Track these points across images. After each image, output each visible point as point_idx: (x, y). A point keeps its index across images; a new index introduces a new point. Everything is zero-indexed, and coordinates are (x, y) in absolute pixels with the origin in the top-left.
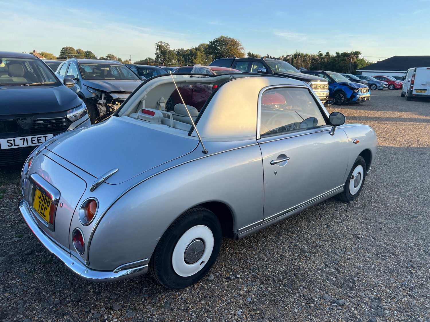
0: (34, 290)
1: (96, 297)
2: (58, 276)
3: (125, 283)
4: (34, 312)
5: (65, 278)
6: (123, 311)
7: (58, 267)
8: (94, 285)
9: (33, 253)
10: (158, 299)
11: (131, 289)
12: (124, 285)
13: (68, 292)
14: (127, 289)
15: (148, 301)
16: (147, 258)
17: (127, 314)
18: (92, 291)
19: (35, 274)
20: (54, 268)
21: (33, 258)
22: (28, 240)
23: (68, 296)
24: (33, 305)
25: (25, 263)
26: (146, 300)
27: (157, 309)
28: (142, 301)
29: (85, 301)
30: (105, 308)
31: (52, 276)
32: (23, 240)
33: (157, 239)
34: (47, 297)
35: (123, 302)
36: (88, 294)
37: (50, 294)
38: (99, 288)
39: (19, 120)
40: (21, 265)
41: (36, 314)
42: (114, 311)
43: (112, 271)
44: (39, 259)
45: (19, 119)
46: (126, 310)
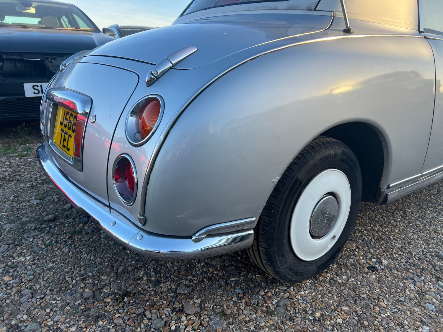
0: (52, 273)
1: (152, 289)
2: (91, 253)
3: (198, 268)
4: (48, 311)
5: (102, 257)
6: (202, 318)
7: (91, 240)
8: (148, 270)
9: (57, 220)
10: (260, 297)
11: (209, 279)
12: (197, 271)
13: (106, 277)
14: (203, 278)
15: (244, 301)
16: (253, 217)
17: (211, 323)
18: (145, 278)
19: (56, 249)
20: (86, 241)
21: (56, 226)
22: (51, 203)
23: (106, 285)
24: (47, 298)
25: (44, 232)
26: (240, 299)
27: (264, 316)
28: (233, 299)
29: (134, 294)
30: (170, 309)
31: (81, 252)
32: (45, 204)
33: (274, 180)
34: (71, 286)
35: (199, 301)
36: (139, 284)
37: (77, 281)
38: (156, 274)
39: (47, 61)
40: (37, 235)
41: (51, 315)
42: (186, 317)
43: (190, 237)
44: (64, 228)
45: (48, 59)
46: (207, 315)
